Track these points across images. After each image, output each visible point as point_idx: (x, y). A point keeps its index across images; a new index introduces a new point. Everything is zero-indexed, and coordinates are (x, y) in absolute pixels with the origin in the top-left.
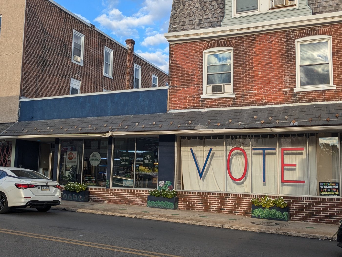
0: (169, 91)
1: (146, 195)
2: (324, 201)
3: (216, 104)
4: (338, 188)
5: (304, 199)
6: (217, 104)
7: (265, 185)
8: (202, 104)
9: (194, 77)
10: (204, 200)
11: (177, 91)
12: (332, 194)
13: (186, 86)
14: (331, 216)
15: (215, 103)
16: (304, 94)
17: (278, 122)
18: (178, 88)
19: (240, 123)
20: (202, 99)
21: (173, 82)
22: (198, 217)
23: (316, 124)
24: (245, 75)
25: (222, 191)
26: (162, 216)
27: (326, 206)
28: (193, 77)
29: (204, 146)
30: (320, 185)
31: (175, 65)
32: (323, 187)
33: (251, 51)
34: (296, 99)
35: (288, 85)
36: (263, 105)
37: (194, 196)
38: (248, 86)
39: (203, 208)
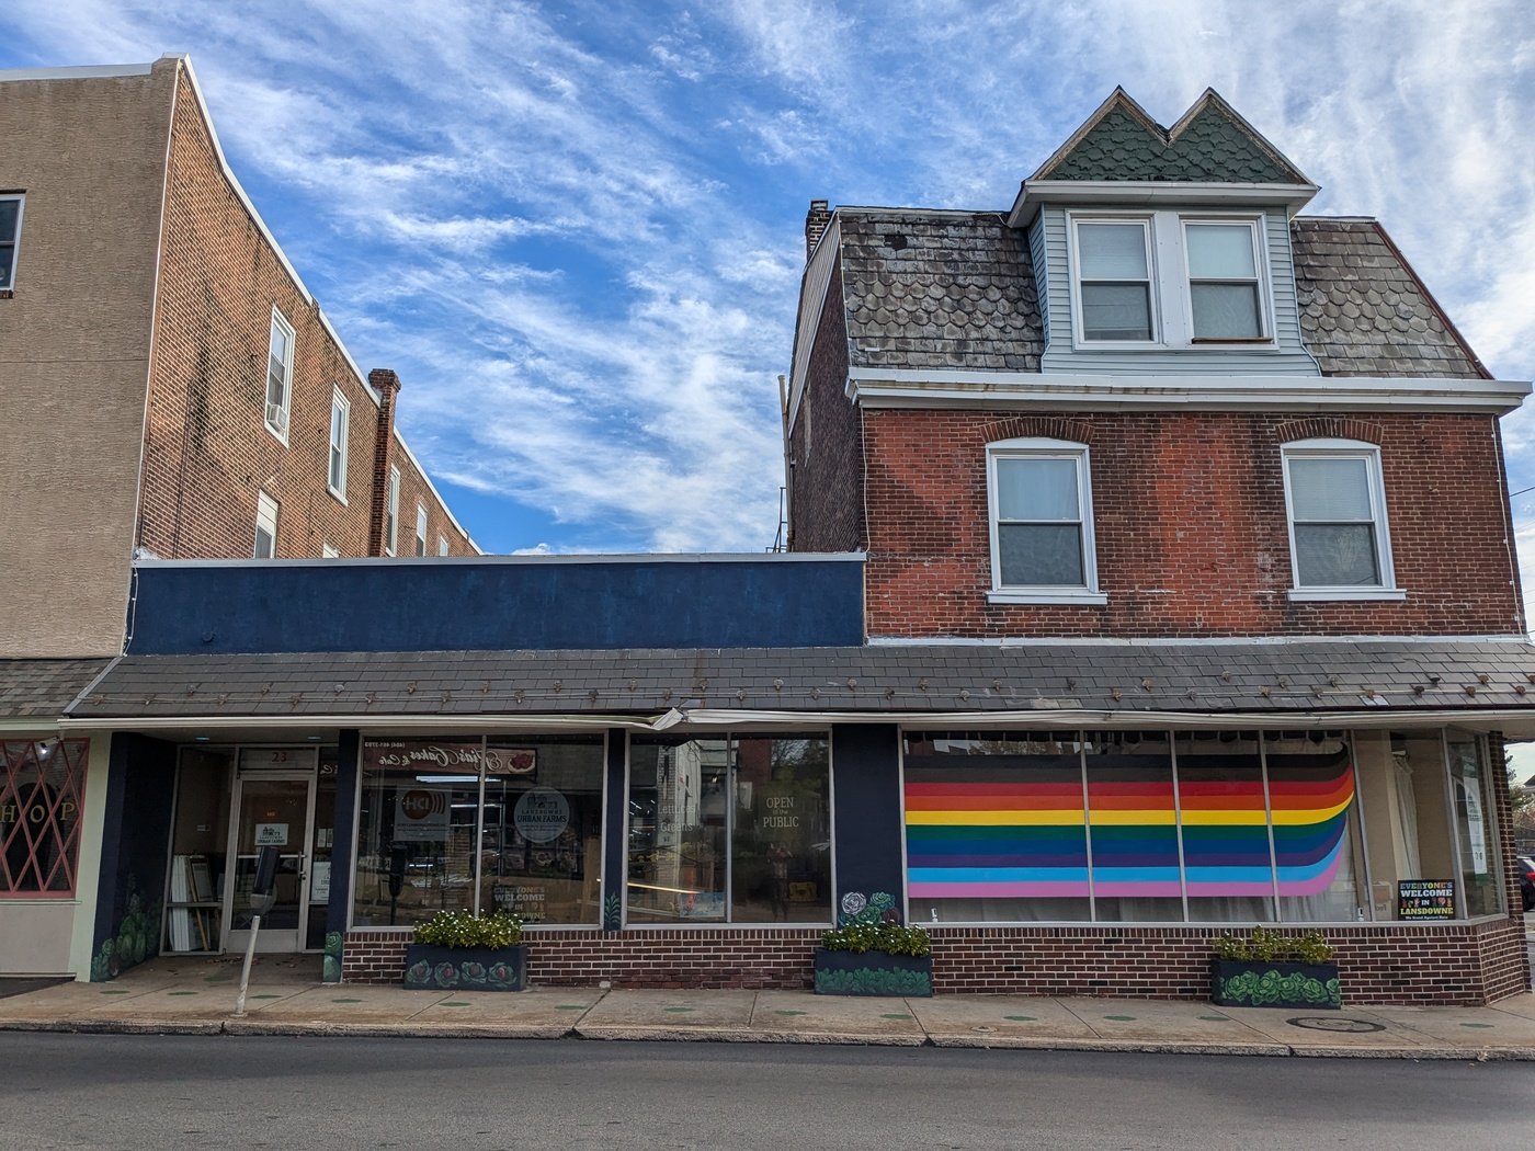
0: (864, 568)
3: (1040, 625)
4: (1451, 895)
6: (1046, 625)
8: (991, 623)
9: (959, 529)
11: (897, 572)
12: (1433, 915)
13: (929, 555)
14: (1428, 982)
15: (1037, 622)
16: (1317, 610)
20: (991, 606)
21: (879, 539)
24: (1132, 536)
28: (955, 529)
30: (1400, 888)
31: (883, 482)
32: (1407, 895)
33: (1148, 462)
34: (1297, 624)
35: (1268, 578)
36: (1196, 636)
37: (986, 941)
38: (1146, 572)
39: (1024, 983)
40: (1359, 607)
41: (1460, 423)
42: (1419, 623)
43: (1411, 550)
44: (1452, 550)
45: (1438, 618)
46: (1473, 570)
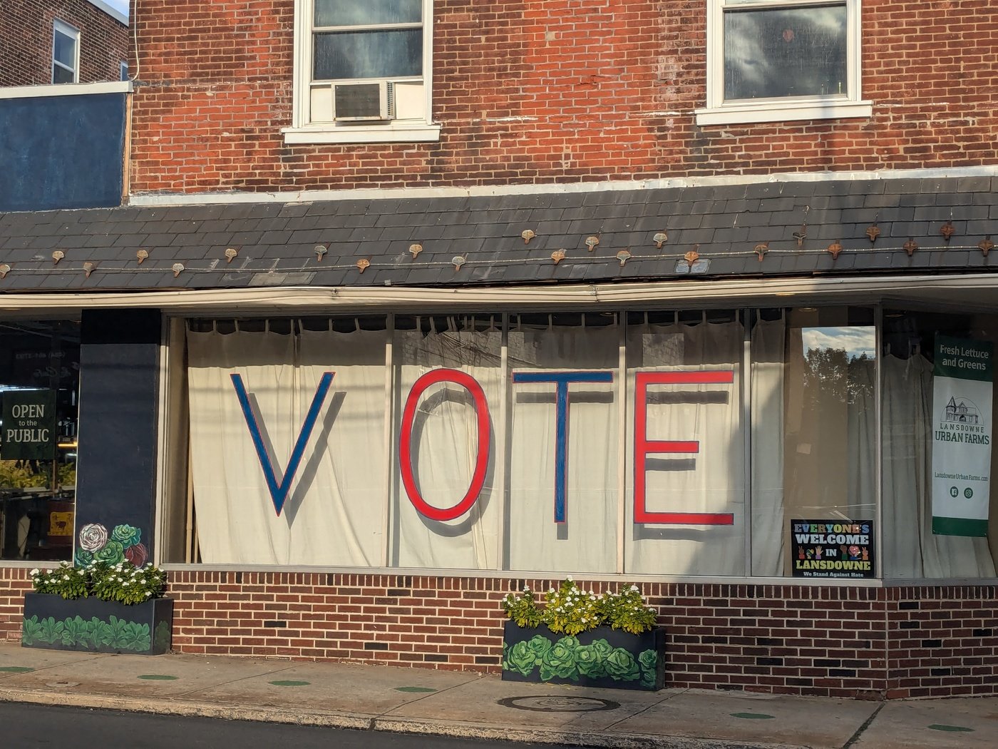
0: (130, 102)
1: (17, 593)
2: (810, 599)
3: (351, 172)
4: (867, 543)
5: (725, 594)
6: (358, 171)
7: (563, 534)
8: (288, 170)
9: (253, 43)
10: (292, 608)
11: (172, 104)
12: (842, 571)
13: (213, 81)
14: (837, 664)
15: (348, 168)
16: (738, 137)
17: (623, 256)
18: (176, 90)
19: (458, 260)
20: (288, 148)
21: (152, 62)
22: (262, 685)
23: (785, 269)
25: (373, 565)
26: (95, 688)
27: (817, 620)
29: (296, 364)
30: (796, 530)
32: (806, 542)
34: (706, 159)
35: (670, 94)
36: (561, 181)
40: (801, 130)
42: (890, 151)
43: (890, 40)
44: (957, 37)
45: (921, 141)
46: (986, 66)
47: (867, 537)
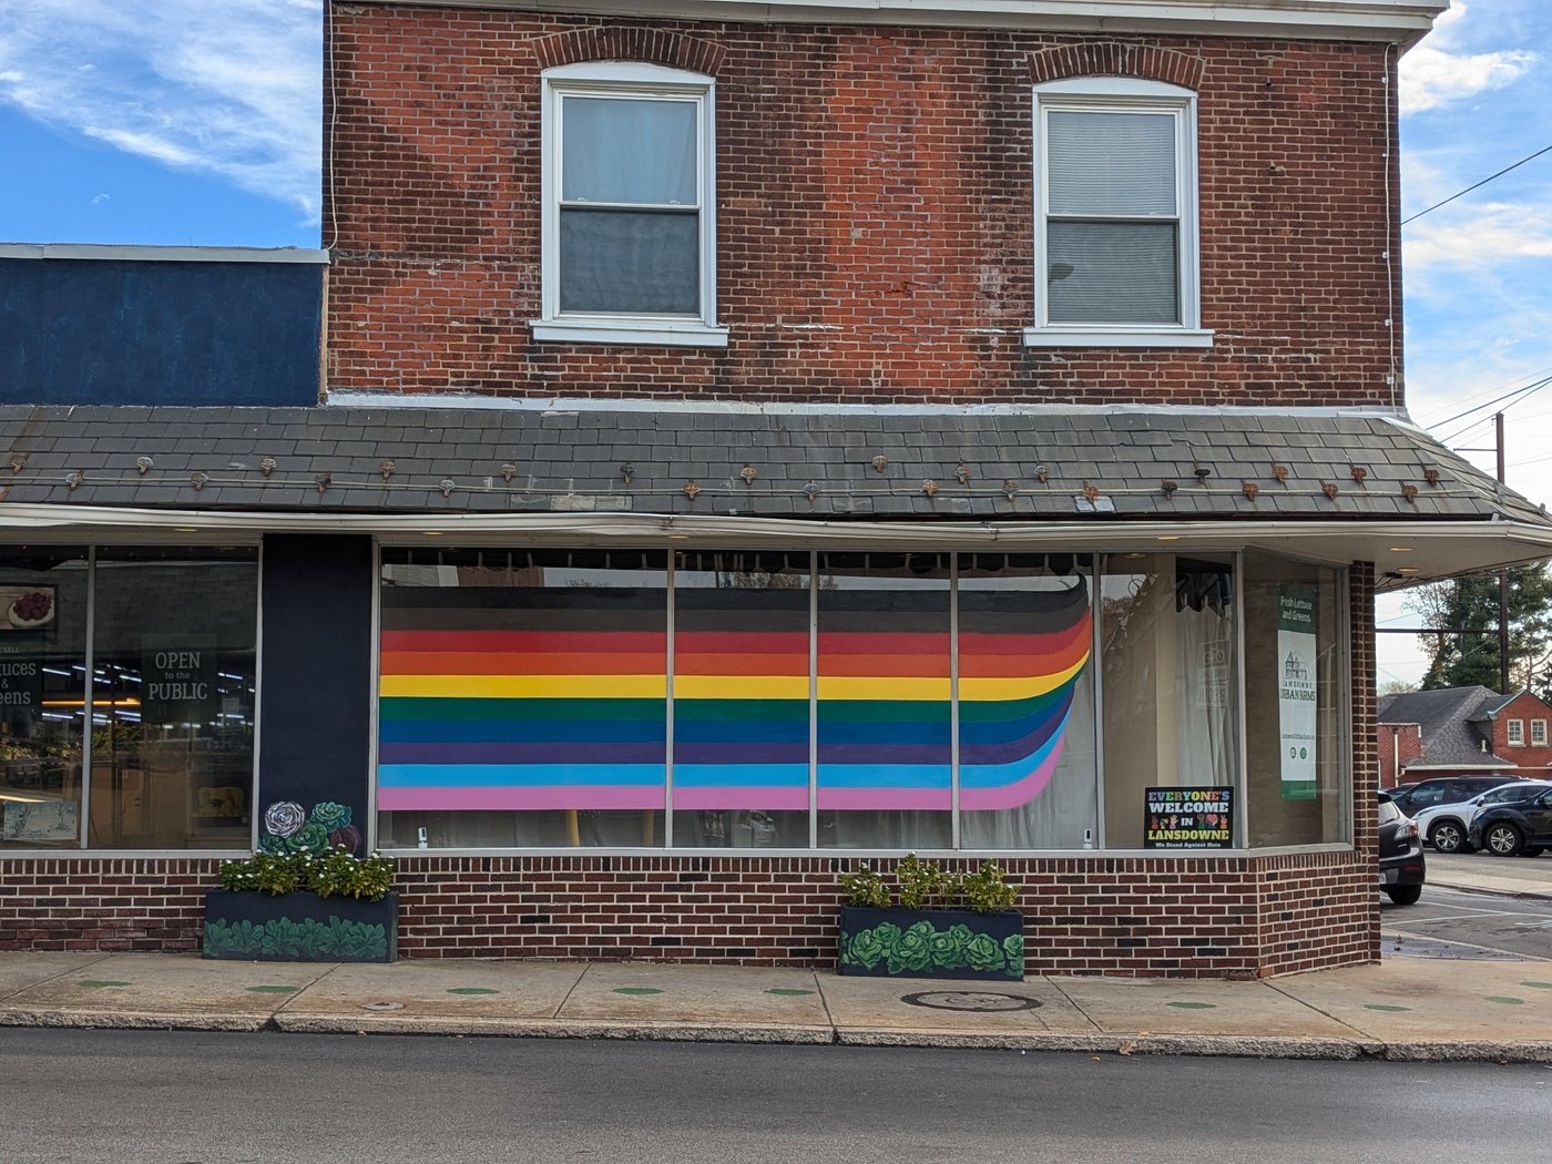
0: (326, 276)
3: (617, 378)
4: (1227, 810)
6: (626, 378)
8: (537, 372)
9: (490, 214)
11: (383, 283)
12: (1198, 841)
13: (437, 257)
15: (613, 373)
16: (1069, 362)
17: (1010, 489)
20: (537, 345)
21: (353, 228)
24: (778, 234)
27: (1184, 895)
28: (482, 214)
30: (1150, 799)
31: (363, 129)
32: (1160, 811)
34: (1034, 384)
35: (994, 309)
36: (870, 401)
37: (494, 878)
38: (796, 294)
39: (549, 941)
40: (1137, 358)
41: (1333, 58)
42: (1231, 386)
43: (1230, 266)
44: (1297, 267)
45: (1262, 377)
46: (1327, 300)
47: (1227, 804)
